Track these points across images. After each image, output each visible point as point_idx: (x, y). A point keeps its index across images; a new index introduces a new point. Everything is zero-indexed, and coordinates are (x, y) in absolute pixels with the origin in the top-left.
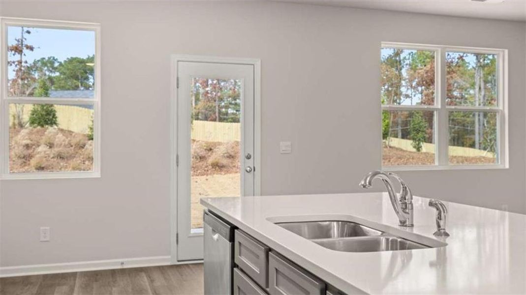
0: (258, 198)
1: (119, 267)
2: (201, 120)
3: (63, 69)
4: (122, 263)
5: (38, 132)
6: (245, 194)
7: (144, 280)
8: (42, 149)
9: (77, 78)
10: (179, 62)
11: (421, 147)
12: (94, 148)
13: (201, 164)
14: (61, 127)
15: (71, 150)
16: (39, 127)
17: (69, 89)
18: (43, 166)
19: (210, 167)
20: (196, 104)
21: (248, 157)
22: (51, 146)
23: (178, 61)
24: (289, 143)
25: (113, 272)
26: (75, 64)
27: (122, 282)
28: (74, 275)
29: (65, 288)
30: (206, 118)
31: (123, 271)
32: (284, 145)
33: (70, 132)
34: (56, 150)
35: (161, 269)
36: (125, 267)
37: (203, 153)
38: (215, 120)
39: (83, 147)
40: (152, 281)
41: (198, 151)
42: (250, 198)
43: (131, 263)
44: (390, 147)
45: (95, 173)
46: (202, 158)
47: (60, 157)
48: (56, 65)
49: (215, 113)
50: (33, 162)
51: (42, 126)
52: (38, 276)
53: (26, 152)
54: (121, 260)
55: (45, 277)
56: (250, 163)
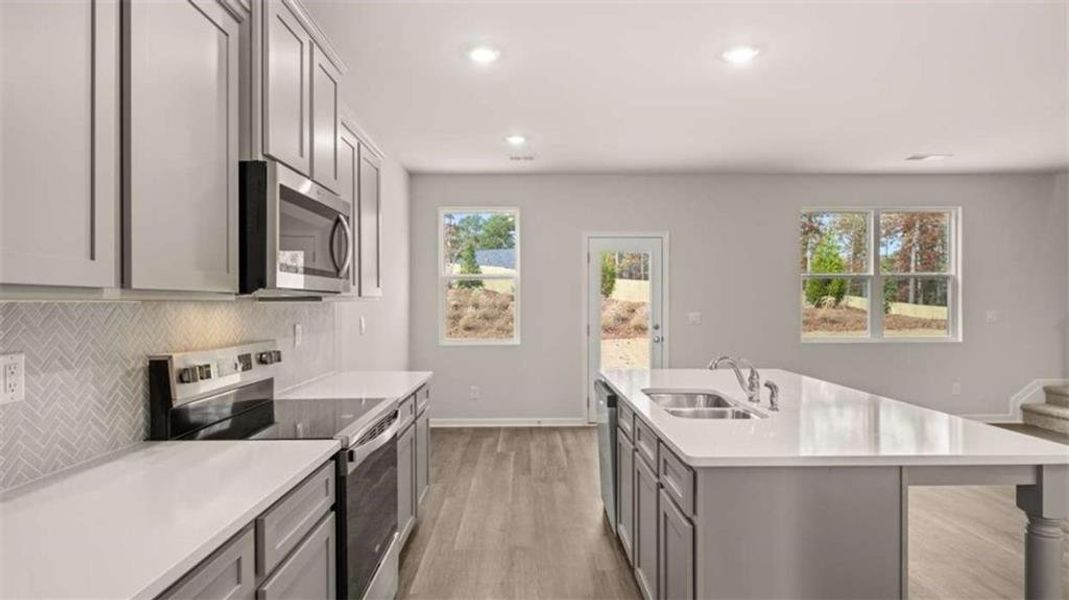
0: (666, 371)
1: (537, 425)
2: (625, 278)
3: (486, 227)
4: (539, 422)
5: (466, 293)
6: (653, 366)
7: (558, 438)
8: (470, 310)
9: (500, 236)
10: (591, 240)
11: (889, 308)
12: (515, 309)
13: (622, 326)
14: (486, 287)
15: (496, 311)
16: (466, 289)
17: (492, 248)
18: (471, 326)
19: (632, 330)
20: (620, 262)
21: (656, 328)
22: (476, 306)
23: (589, 238)
24: (698, 314)
25: (531, 430)
26: (498, 221)
27: (539, 438)
28: (499, 429)
29: (491, 440)
30: (631, 277)
31: (540, 429)
32: (693, 316)
33: (495, 293)
34: (481, 311)
35: (574, 430)
36: (543, 425)
37: (625, 315)
38: (639, 278)
39: (506, 308)
40: (564, 439)
41: (620, 312)
42: (659, 371)
43: (547, 422)
44: (848, 308)
45: (516, 340)
46: (624, 320)
47: (486, 317)
48: (481, 222)
49: (639, 271)
50: (462, 322)
51: (470, 287)
52: (468, 428)
53: (456, 313)
54: (539, 419)
55: (476, 430)
56: (658, 333)
